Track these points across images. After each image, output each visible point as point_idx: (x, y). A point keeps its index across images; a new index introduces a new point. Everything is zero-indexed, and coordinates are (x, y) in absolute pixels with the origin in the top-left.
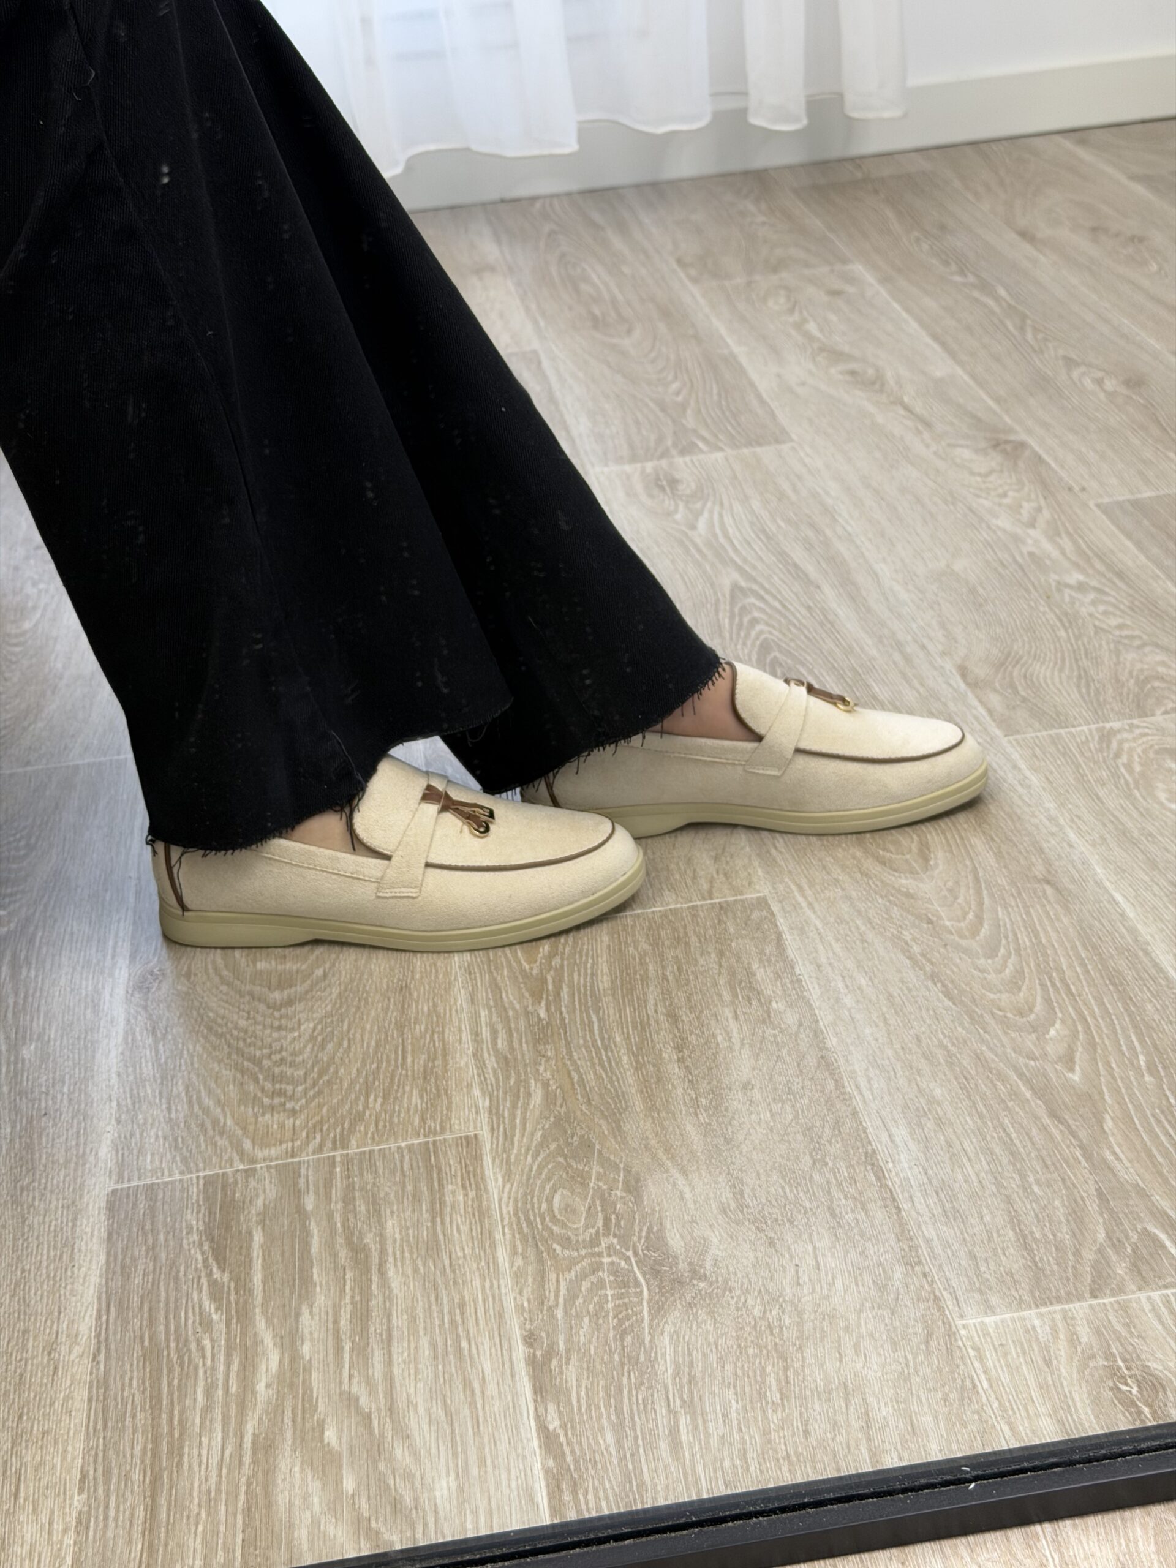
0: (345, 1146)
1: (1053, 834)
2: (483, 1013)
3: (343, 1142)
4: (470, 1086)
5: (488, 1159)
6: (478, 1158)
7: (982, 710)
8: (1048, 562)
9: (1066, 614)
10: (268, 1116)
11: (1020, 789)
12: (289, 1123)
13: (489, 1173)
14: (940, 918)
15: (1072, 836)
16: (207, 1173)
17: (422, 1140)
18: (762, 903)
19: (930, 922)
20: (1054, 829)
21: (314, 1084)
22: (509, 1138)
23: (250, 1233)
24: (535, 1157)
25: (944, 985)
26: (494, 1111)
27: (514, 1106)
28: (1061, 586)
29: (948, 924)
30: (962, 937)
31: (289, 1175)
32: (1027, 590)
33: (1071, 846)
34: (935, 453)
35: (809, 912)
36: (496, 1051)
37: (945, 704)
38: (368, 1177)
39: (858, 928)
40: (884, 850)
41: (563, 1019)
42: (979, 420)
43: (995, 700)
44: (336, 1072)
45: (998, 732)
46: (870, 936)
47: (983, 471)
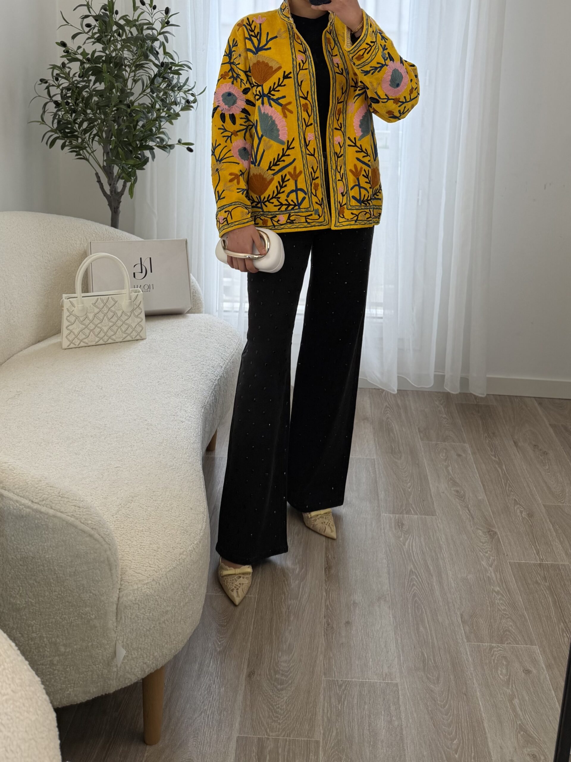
0: (290, 737)
1: (470, 679)
2: (326, 704)
3: (289, 735)
4: (320, 726)
5: (321, 748)
6: (318, 747)
7: (463, 632)
8: (492, 581)
9: (492, 602)
10: (274, 723)
11: (466, 662)
12: (278, 727)
13: (320, 753)
14: (437, 700)
15: (475, 681)
16: (259, 736)
17: (307, 739)
18: (397, 685)
19: (435, 701)
20: (471, 677)
21: (285, 717)
22: (326, 743)
23: (266, 756)
24: (331, 750)
25: (434, 721)
26: (324, 734)
27: (329, 734)
28: (494, 591)
29: (439, 702)
30: (441, 707)
31: (276, 741)
32: (484, 590)
33: (474, 684)
34: (472, 531)
35: (407, 691)
36: (327, 717)
37: (455, 628)
38: (294, 747)
39: (417, 699)
40: (429, 674)
41: (344, 711)
42: (487, 520)
43: (467, 628)
44: (290, 714)
45: (465, 640)
46: (420, 702)
47: (483, 541)
